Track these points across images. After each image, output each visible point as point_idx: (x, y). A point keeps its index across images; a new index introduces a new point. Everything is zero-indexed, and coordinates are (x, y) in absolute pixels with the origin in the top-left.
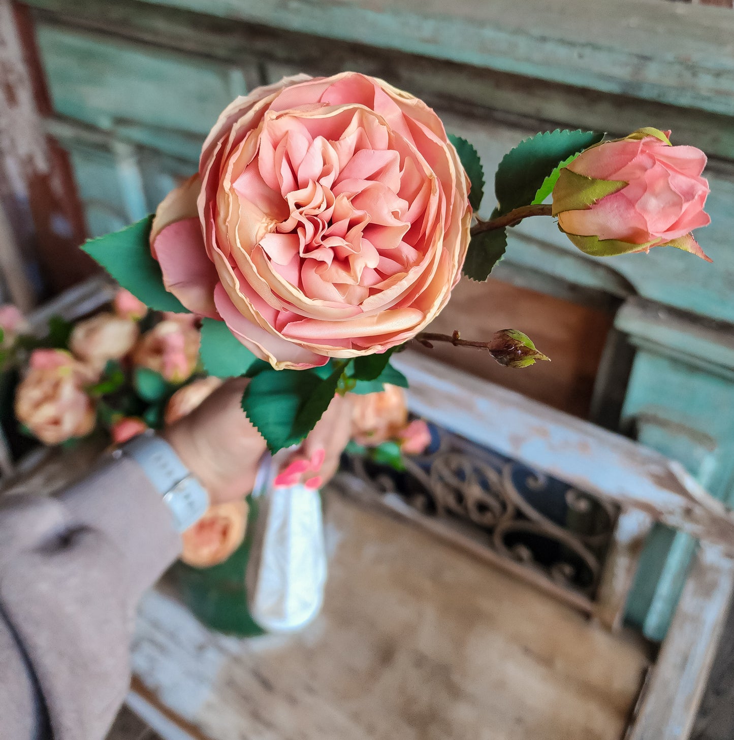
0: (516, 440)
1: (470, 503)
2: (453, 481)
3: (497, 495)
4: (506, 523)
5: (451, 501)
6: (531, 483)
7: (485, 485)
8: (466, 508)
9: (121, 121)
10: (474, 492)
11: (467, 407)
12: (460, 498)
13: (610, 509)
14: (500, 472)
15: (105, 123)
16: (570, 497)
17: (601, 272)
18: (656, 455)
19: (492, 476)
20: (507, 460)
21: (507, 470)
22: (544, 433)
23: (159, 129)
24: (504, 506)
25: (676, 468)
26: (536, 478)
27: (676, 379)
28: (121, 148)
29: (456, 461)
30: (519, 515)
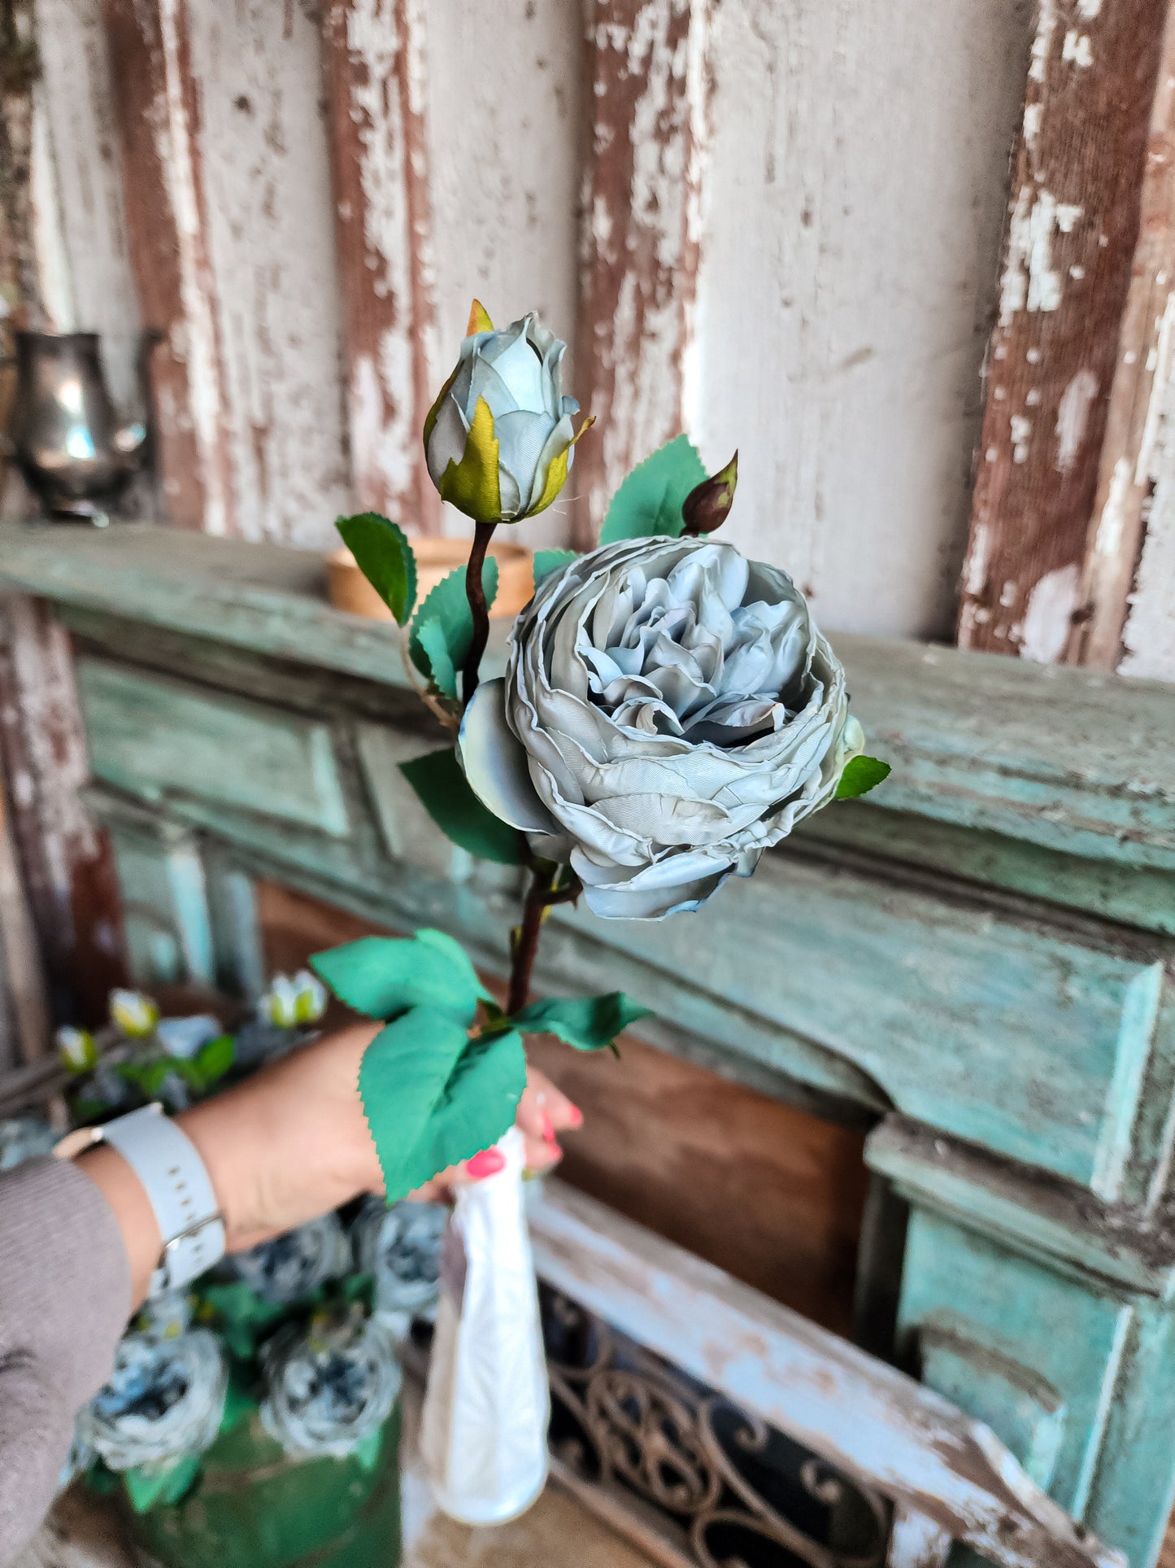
0: (716, 1356)
1: (651, 1465)
2: (622, 1420)
3: (691, 1456)
4: (707, 1512)
5: (621, 1458)
6: (743, 1438)
7: (670, 1431)
8: (645, 1476)
9: (174, 792)
10: (656, 1444)
11: (640, 1288)
12: (635, 1455)
13: (878, 1506)
14: (693, 1414)
15: (152, 794)
16: (808, 1475)
17: (840, 1067)
18: (950, 1410)
19: (682, 1419)
20: (705, 1392)
21: (704, 1409)
22: (759, 1347)
23: (221, 807)
24: (704, 1475)
25: (983, 1436)
26: (752, 1434)
27: (977, 1266)
28: (172, 831)
29: (623, 1382)
30: (729, 1498)
